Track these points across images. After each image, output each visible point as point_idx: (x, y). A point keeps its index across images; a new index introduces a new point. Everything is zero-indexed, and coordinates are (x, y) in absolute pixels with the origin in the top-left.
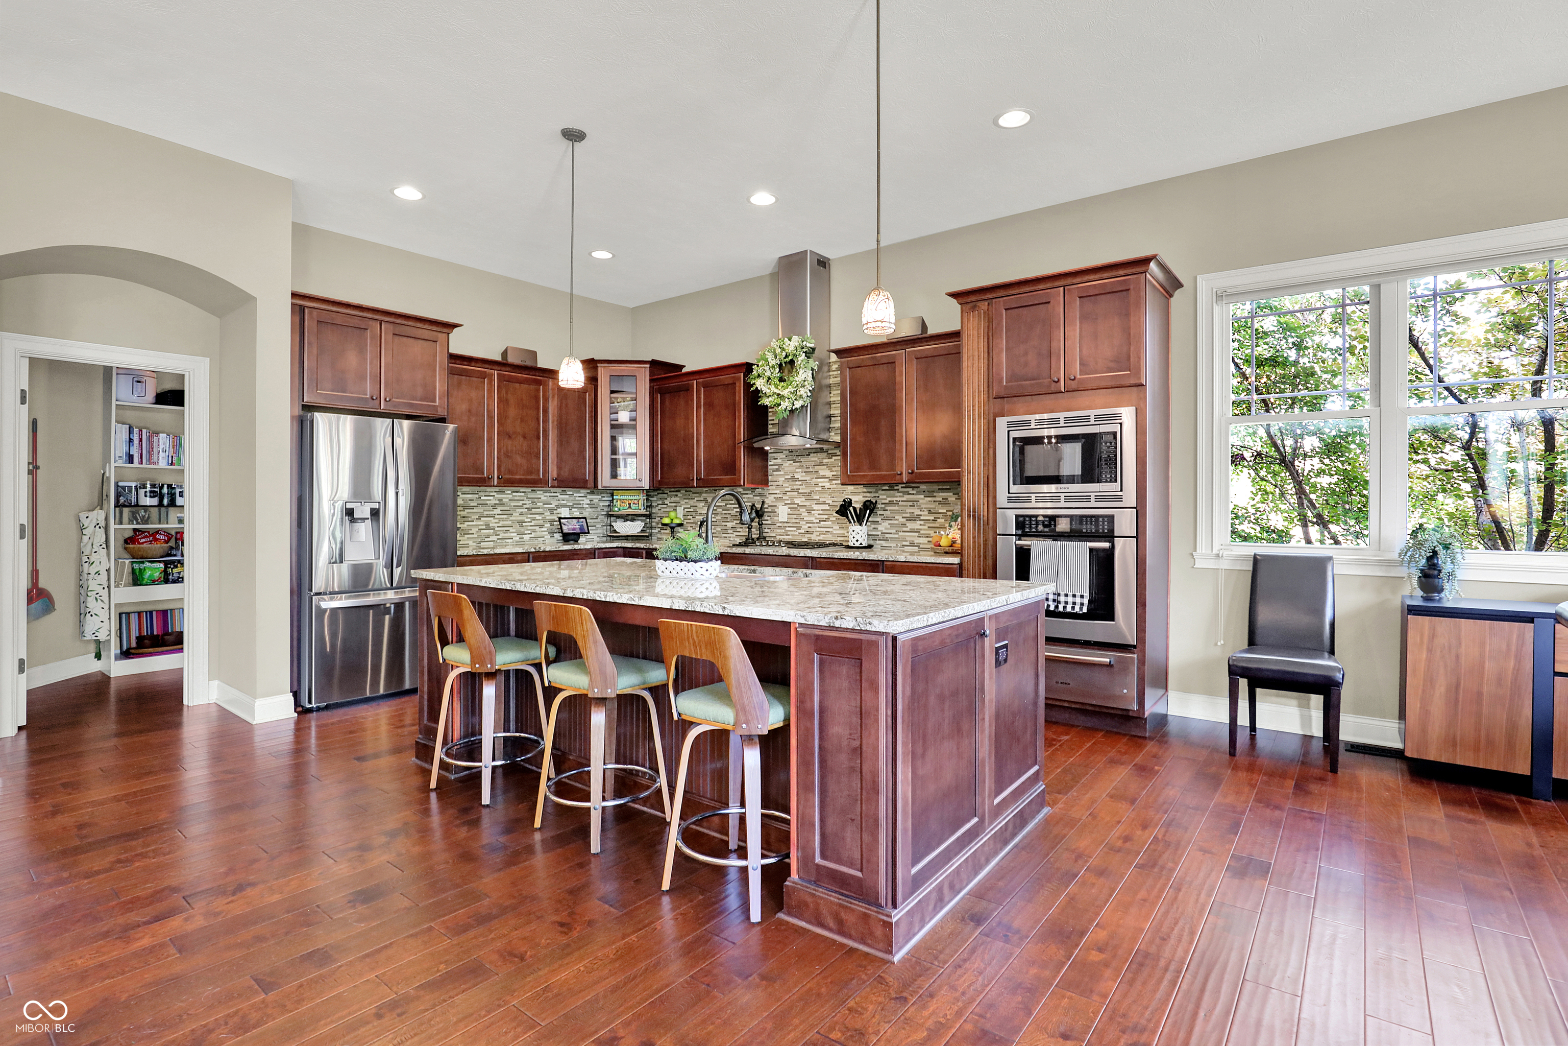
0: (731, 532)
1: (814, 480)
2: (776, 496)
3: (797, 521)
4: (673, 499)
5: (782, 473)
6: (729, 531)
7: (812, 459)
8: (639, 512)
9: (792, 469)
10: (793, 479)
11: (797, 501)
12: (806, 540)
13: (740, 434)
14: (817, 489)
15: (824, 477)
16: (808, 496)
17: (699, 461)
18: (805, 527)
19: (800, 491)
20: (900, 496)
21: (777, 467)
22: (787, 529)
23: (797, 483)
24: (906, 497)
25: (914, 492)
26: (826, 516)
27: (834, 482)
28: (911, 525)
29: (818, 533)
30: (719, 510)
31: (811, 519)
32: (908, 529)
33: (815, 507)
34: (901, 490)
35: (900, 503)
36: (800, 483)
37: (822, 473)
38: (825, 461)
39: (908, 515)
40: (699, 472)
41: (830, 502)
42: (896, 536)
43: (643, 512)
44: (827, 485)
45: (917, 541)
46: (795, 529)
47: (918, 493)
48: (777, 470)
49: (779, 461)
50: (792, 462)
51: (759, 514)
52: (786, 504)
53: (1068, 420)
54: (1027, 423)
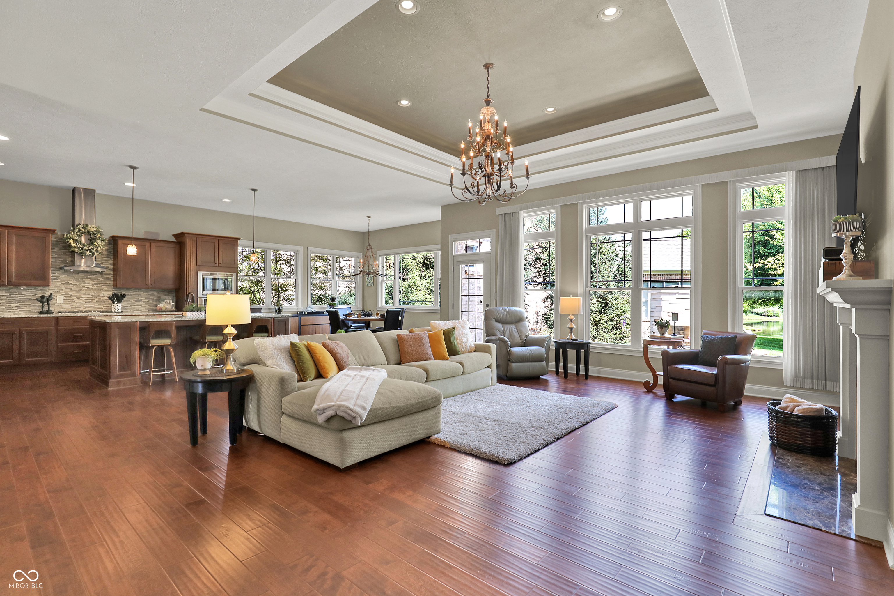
0: (16, 308)
1: (82, 285)
2: (54, 291)
3: (70, 302)
5: (59, 280)
7: (82, 276)
9: (66, 279)
10: (67, 283)
11: (70, 293)
12: (76, 310)
13: (49, 261)
14: (84, 288)
16: (78, 291)
18: (76, 304)
19: (72, 289)
21: (55, 277)
22: (63, 306)
23: (70, 285)
24: (137, 293)
26: (90, 300)
27: (95, 286)
28: (137, 303)
29: (84, 307)
31: (80, 301)
32: (135, 304)
33: (83, 296)
36: (73, 285)
37: (87, 282)
38: (89, 277)
39: (136, 299)
40: (10, 278)
41: (93, 294)
42: (130, 307)
44: (91, 287)
45: (140, 309)
46: (69, 305)
48: (55, 279)
49: (57, 275)
50: (66, 276)
51: (49, 299)
52: (62, 295)
53: (219, 274)
54: (208, 274)
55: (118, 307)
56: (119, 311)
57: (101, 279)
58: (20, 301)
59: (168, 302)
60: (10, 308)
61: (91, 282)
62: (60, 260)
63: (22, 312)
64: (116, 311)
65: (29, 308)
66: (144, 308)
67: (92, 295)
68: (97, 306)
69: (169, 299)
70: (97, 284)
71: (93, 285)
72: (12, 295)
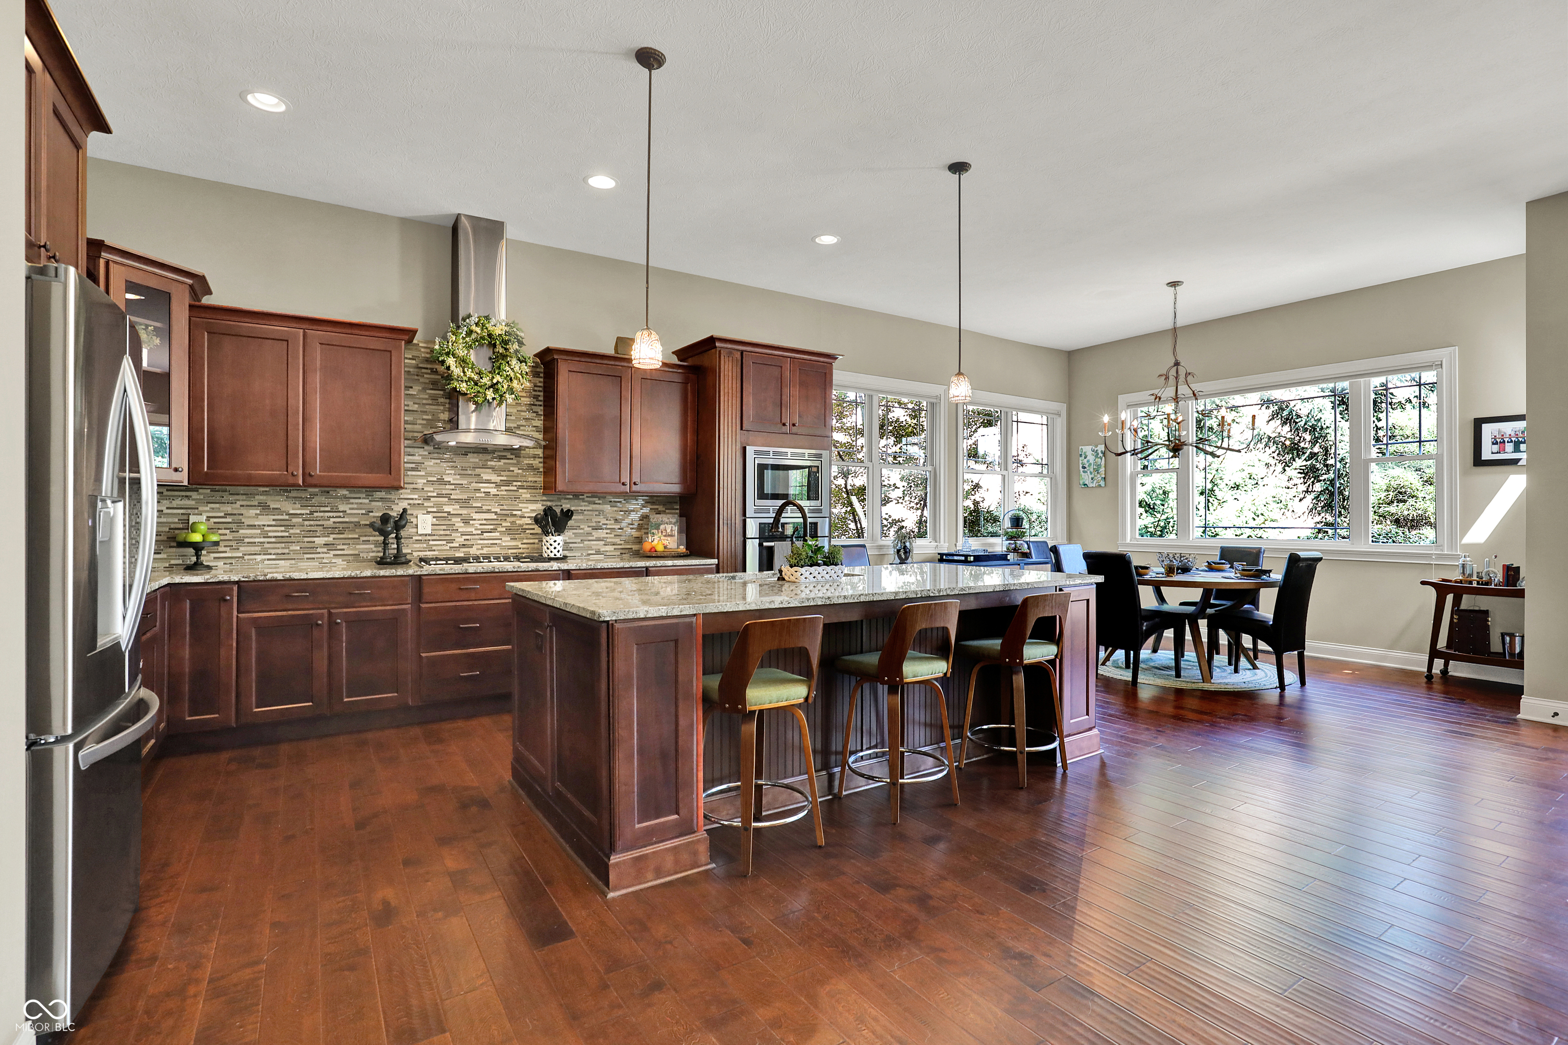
0: (325, 550)
1: (474, 485)
2: (411, 502)
3: (448, 532)
5: (423, 473)
6: (319, 550)
7: (471, 460)
9: (438, 469)
10: (441, 481)
11: (447, 509)
12: (462, 555)
14: (478, 495)
15: (488, 482)
16: (465, 503)
18: (460, 540)
19: (452, 497)
20: (585, 506)
21: (413, 465)
22: (431, 543)
23: (447, 487)
25: (600, 502)
26: (492, 527)
27: (503, 488)
29: (480, 547)
31: (470, 530)
32: (594, 538)
33: (475, 516)
34: (586, 499)
35: (585, 512)
36: (453, 487)
37: (485, 477)
38: (489, 463)
39: (594, 524)
40: (308, 466)
41: (498, 510)
42: (582, 545)
44: (494, 491)
46: (444, 542)
47: (604, 503)
48: (413, 469)
49: (417, 458)
50: (439, 461)
51: (398, 525)
52: (428, 513)
53: (793, 454)
54: (768, 453)
55: (555, 545)
56: (558, 555)
57: (516, 471)
58: (333, 530)
59: (669, 531)
60: (311, 549)
61: (495, 478)
62: (425, 417)
63: (339, 561)
64: (552, 555)
65: (355, 549)
66: (611, 548)
67: (496, 513)
68: (507, 541)
69: (671, 523)
70: (507, 483)
71: (498, 486)
72: (315, 514)
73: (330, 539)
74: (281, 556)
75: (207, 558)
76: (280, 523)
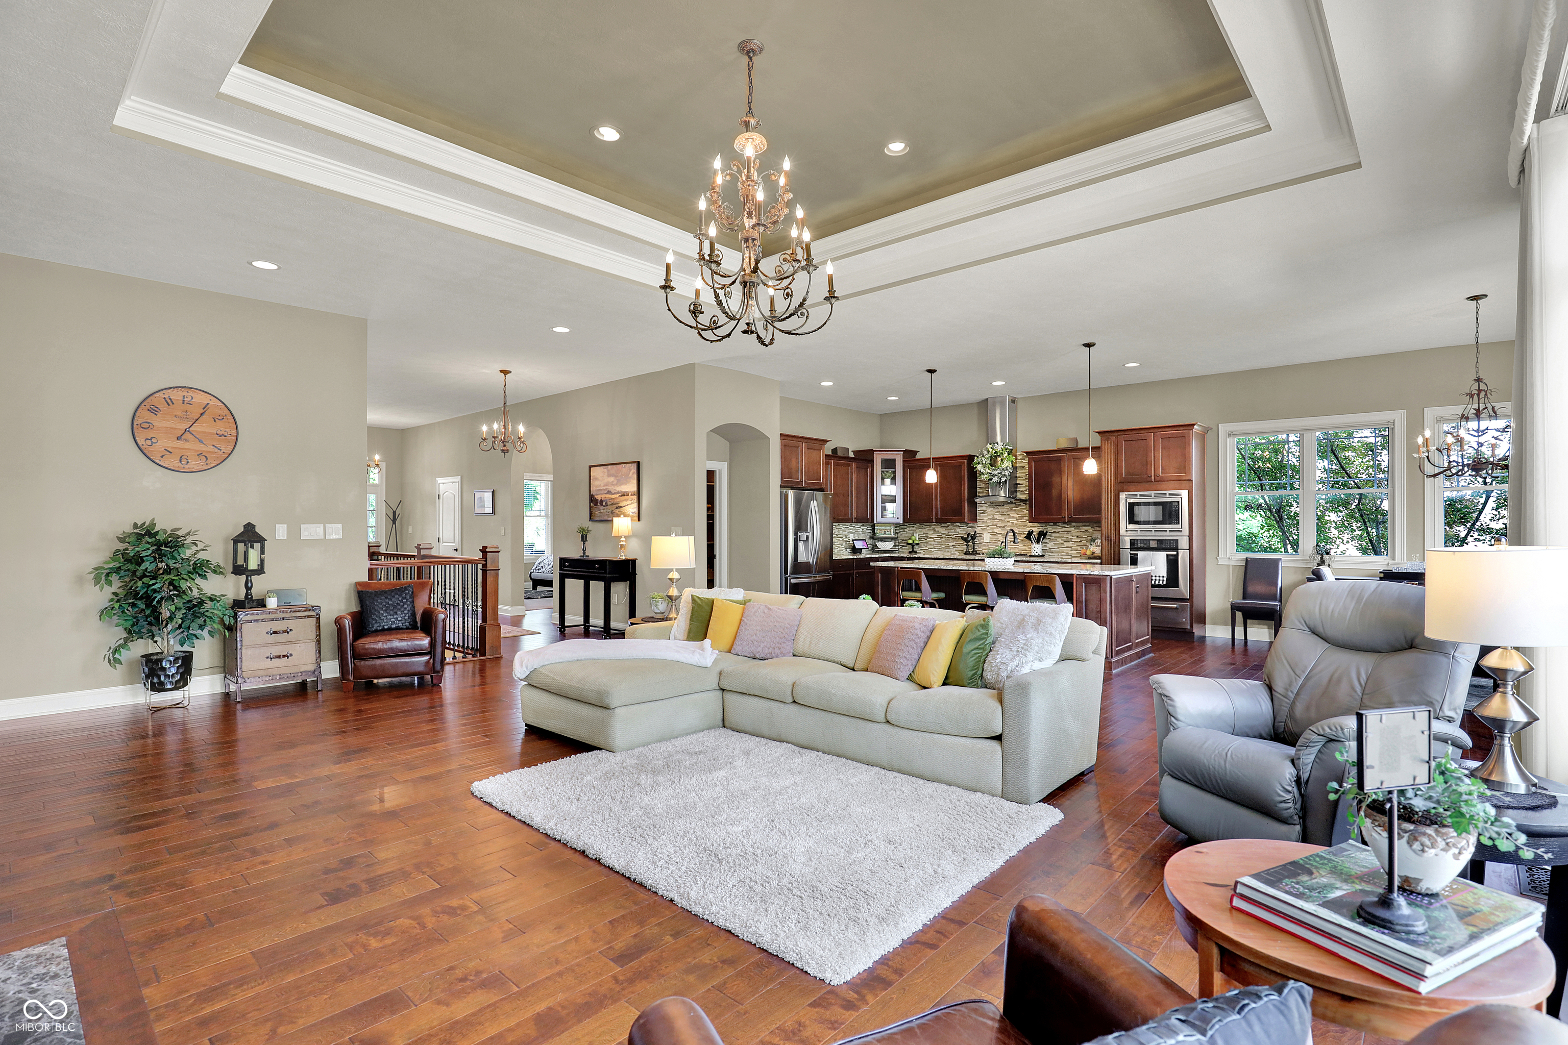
1: (1010, 519)
2: (982, 528)
3: (997, 542)
4: (911, 529)
5: (986, 515)
7: (1006, 508)
8: (891, 536)
9: (992, 513)
10: (993, 518)
11: (996, 531)
13: (964, 494)
14: (1009, 524)
15: (1013, 518)
16: (1004, 528)
17: (937, 508)
19: (998, 525)
20: (1060, 529)
21: (983, 512)
22: (990, 546)
23: (997, 521)
24: (1064, 529)
25: (1069, 527)
27: (1022, 521)
28: (1066, 544)
30: (944, 535)
32: (1065, 546)
34: (1061, 525)
35: (1060, 532)
37: (1012, 515)
38: (1017, 509)
39: (1065, 538)
40: (937, 514)
41: (1020, 532)
42: (1059, 550)
43: (893, 536)
44: (1016, 522)
45: (1070, 552)
47: (1071, 527)
48: (983, 514)
49: (984, 508)
50: (992, 509)
51: (973, 538)
52: (989, 532)
53: (1155, 495)
54: (1136, 495)
55: (1036, 549)
56: (1038, 555)
58: (954, 540)
60: (948, 547)
61: (1016, 516)
63: (956, 552)
65: (962, 548)
66: (1075, 552)
68: (1021, 547)
70: (1021, 518)
71: (1018, 519)
73: (954, 543)
74: (939, 550)
75: (916, 548)
76: (939, 537)
